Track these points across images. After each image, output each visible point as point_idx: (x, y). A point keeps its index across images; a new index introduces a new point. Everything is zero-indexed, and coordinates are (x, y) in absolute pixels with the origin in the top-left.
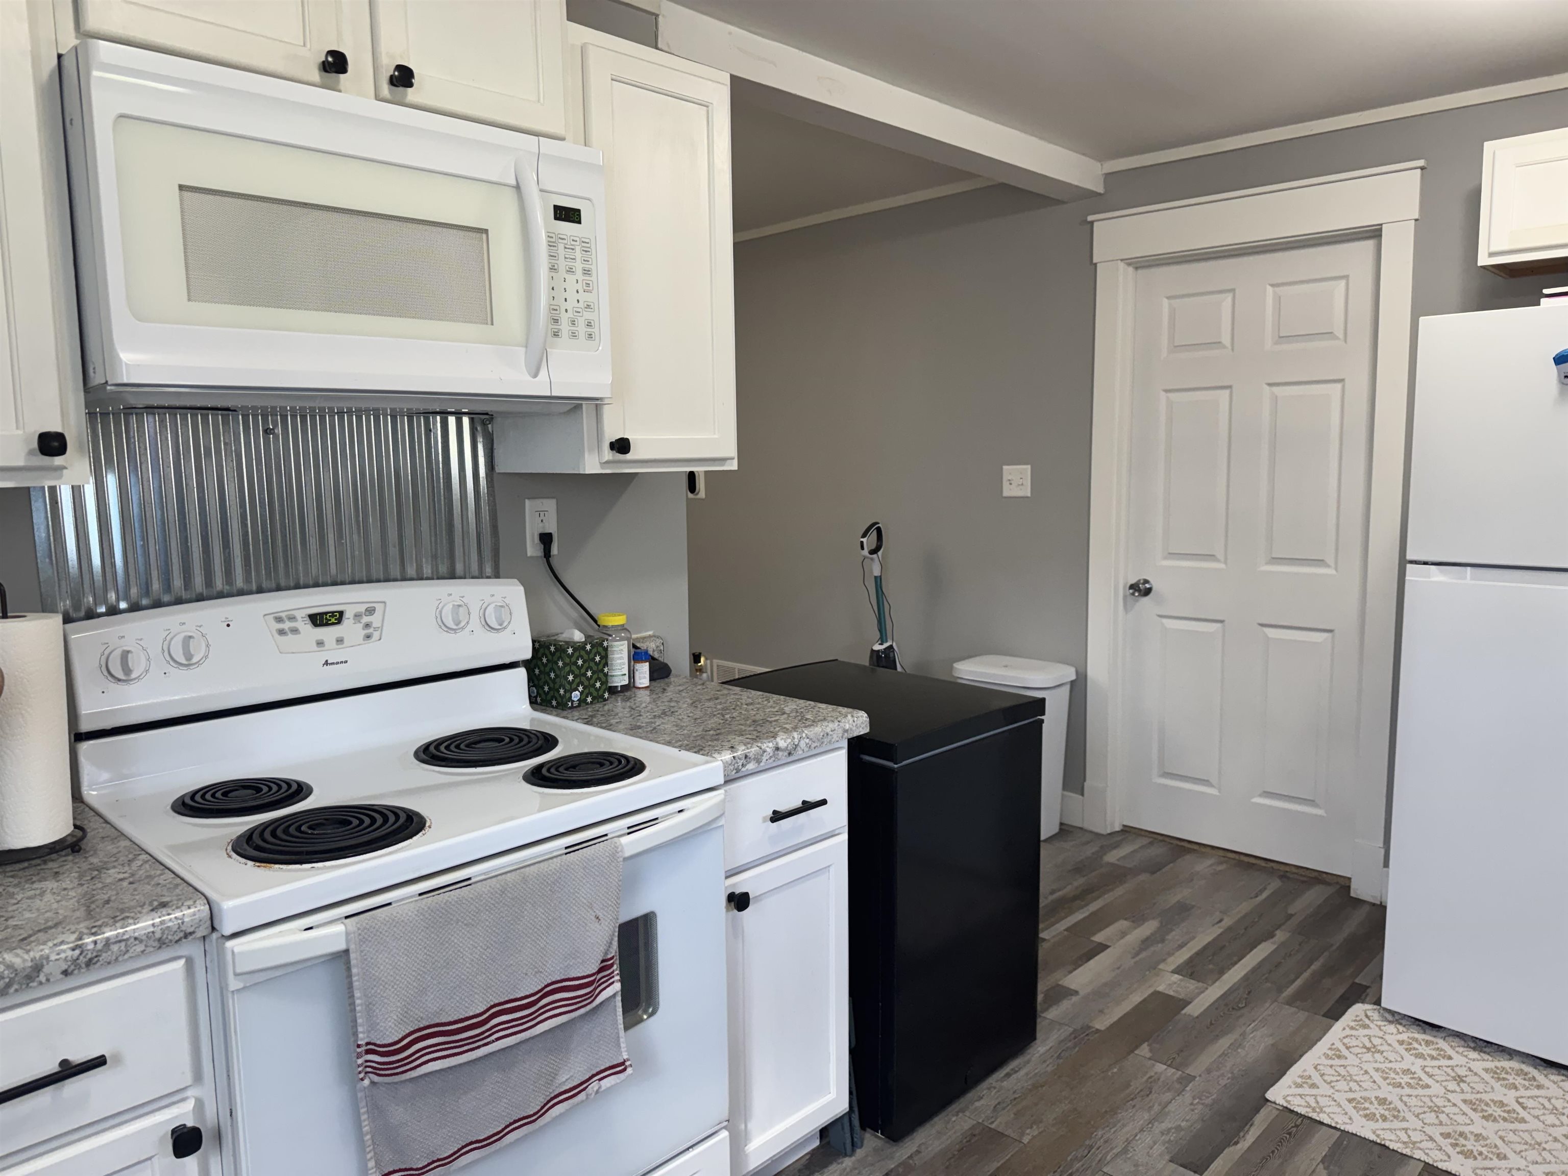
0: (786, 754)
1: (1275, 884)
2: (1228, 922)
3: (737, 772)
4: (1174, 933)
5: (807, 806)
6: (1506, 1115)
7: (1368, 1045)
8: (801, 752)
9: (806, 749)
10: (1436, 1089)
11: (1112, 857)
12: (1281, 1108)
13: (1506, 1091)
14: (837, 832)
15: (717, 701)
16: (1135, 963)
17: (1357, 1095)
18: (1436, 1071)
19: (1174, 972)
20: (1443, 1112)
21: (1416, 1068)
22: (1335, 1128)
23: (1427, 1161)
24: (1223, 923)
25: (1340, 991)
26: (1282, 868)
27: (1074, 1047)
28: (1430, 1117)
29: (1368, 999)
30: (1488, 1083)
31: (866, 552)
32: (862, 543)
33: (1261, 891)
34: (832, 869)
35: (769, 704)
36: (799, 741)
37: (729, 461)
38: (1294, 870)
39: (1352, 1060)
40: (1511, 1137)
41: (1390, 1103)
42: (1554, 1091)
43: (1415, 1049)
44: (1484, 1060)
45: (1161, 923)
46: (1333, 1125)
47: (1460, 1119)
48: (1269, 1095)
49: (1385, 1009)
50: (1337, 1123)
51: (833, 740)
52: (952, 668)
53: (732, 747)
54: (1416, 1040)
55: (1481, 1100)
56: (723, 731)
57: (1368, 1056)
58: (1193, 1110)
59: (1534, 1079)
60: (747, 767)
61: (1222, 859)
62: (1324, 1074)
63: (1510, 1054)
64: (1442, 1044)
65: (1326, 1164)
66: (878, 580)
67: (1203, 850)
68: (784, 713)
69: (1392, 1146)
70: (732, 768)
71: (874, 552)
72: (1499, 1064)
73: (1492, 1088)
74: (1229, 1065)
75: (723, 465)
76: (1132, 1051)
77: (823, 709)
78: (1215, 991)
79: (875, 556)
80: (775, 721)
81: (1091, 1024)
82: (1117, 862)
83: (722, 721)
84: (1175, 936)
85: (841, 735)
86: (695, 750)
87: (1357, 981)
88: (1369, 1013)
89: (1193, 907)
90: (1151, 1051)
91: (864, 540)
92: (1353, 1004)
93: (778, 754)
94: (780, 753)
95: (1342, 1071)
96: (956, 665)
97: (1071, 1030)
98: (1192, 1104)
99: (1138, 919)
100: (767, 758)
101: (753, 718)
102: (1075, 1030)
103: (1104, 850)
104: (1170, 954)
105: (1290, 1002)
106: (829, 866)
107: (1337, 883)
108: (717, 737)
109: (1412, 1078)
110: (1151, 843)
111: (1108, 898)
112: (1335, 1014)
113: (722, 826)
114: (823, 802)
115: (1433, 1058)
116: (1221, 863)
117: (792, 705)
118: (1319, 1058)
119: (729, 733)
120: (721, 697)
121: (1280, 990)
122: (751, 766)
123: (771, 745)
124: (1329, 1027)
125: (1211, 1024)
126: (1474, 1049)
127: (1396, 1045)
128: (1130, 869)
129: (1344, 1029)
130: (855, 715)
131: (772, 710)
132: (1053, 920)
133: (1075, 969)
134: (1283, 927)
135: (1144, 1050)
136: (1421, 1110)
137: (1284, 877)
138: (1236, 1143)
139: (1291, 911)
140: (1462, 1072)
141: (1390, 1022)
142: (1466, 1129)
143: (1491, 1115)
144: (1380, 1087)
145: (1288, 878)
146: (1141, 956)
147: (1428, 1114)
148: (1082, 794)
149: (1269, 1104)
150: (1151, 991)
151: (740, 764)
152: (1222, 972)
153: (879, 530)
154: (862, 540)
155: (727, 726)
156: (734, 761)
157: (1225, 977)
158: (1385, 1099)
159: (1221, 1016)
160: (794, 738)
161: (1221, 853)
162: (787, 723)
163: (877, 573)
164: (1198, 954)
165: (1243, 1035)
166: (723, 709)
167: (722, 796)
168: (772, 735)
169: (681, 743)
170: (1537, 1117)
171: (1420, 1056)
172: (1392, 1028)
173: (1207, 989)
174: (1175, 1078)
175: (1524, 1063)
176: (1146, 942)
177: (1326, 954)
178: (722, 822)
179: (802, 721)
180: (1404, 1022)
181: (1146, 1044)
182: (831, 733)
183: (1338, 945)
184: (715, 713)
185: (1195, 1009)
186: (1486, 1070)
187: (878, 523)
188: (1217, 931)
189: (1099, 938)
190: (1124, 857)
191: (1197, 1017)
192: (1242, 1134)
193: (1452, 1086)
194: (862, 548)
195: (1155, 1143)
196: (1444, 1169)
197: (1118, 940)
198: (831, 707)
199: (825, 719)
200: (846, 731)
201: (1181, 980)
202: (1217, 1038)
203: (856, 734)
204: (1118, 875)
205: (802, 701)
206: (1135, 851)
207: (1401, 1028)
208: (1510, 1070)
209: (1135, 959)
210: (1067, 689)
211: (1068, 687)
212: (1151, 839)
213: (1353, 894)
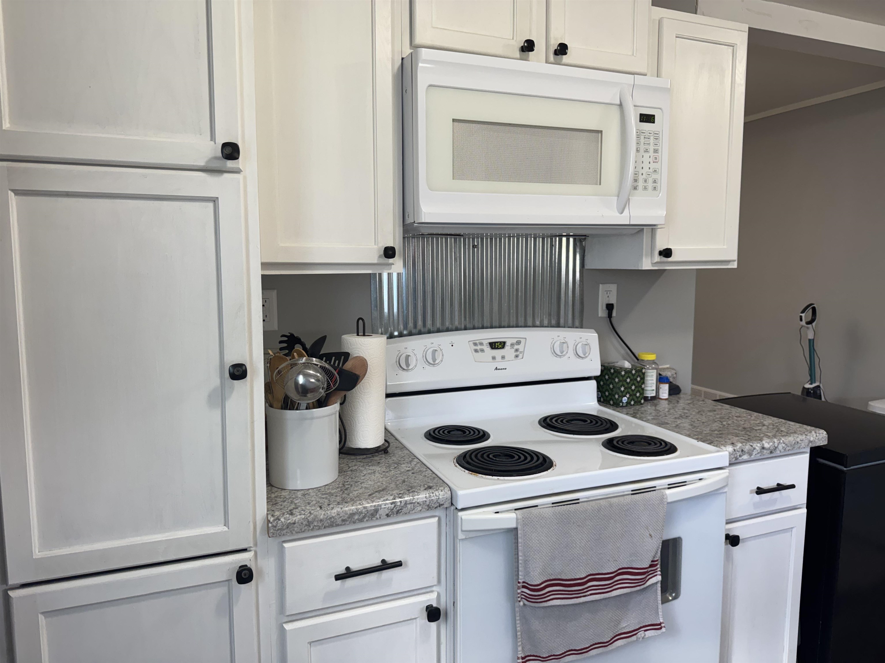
0: (769, 452)
3: (736, 460)
5: (780, 487)
8: (779, 452)
9: (782, 451)
14: (798, 507)
15: (715, 413)
31: (803, 323)
32: (801, 317)
34: (794, 530)
35: (752, 418)
36: (778, 445)
37: (731, 263)
51: (801, 447)
52: (867, 405)
53: (733, 444)
56: (724, 432)
60: (742, 457)
66: (811, 342)
68: (764, 425)
70: (733, 456)
71: (809, 323)
75: (727, 265)
77: (792, 425)
79: (810, 326)
80: (759, 430)
83: (722, 426)
85: (807, 444)
86: (708, 442)
91: (803, 315)
93: (763, 452)
94: (765, 451)
96: (870, 403)
100: (756, 453)
101: (743, 426)
106: (792, 528)
108: (720, 436)
113: (726, 492)
114: (793, 486)
117: (769, 420)
119: (728, 434)
120: (717, 410)
122: (745, 457)
123: (759, 445)
130: (817, 432)
131: (755, 422)
151: (738, 455)
153: (814, 309)
154: (801, 314)
155: (726, 429)
156: (735, 453)
160: (774, 442)
162: (768, 432)
163: (811, 336)
166: (720, 418)
167: (727, 474)
168: (759, 439)
169: (697, 437)
178: (726, 490)
179: (778, 433)
182: (800, 442)
184: (716, 420)
187: (813, 304)
194: (801, 320)
198: (798, 425)
199: (795, 433)
200: (810, 442)
203: (818, 444)
205: (775, 419)
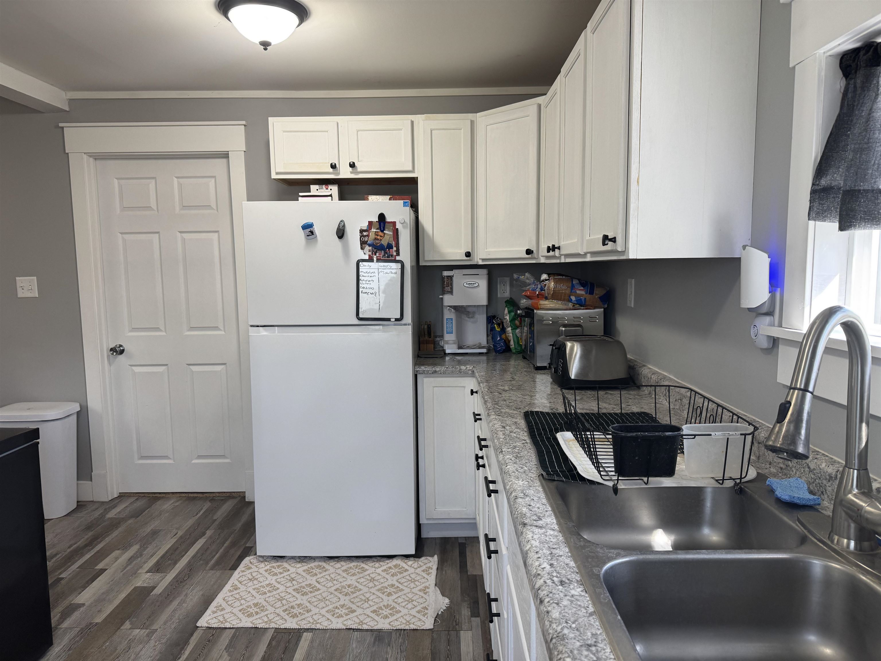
1: (207, 505)
2: (180, 533)
4: (148, 549)
6: (311, 590)
7: (250, 577)
10: (282, 588)
11: (112, 514)
12: (205, 628)
13: (311, 578)
16: (123, 574)
17: (244, 606)
18: (282, 579)
19: (147, 572)
20: (284, 599)
21: (273, 582)
22: (233, 628)
23: (276, 627)
24: (177, 535)
25: (239, 553)
26: (212, 495)
27: (81, 639)
28: (279, 604)
29: (252, 553)
30: (304, 577)
33: (200, 511)
38: (218, 495)
39: (242, 588)
40: (314, 599)
41: (260, 604)
42: (332, 570)
43: (273, 572)
44: (303, 566)
45: (141, 546)
46: (232, 627)
47: (291, 599)
48: (198, 624)
49: (259, 556)
50: (233, 625)
54: (273, 567)
55: (301, 587)
57: (251, 584)
58: (155, 650)
59: (324, 567)
61: (179, 498)
62: (228, 601)
63: (314, 559)
64: (285, 565)
65: (227, 650)
67: (167, 496)
69: (260, 626)
72: (309, 566)
73: (306, 579)
74: (177, 616)
76: (119, 628)
78: (170, 576)
81: (92, 622)
82: (115, 516)
84: (150, 550)
87: (247, 545)
88: (251, 561)
89: (160, 531)
90: (131, 624)
92: (245, 558)
95: (237, 596)
97: (79, 629)
98: (154, 646)
99: (126, 548)
102: (82, 629)
103: (107, 511)
104: (145, 563)
105: (212, 569)
107: (240, 496)
109: (270, 587)
110: (137, 499)
111: (108, 540)
112: (234, 568)
115: (281, 573)
116: (178, 501)
118: (226, 593)
121: (207, 563)
124: (231, 575)
125: (168, 595)
126: (299, 562)
127: (264, 573)
128: (123, 518)
129: (239, 573)
132: (69, 564)
133: (83, 591)
134: (211, 528)
135: (127, 625)
136: (273, 602)
137: (212, 500)
138: (179, 658)
139: (215, 518)
140: (293, 576)
141: (262, 562)
142: (294, 604)
143: (305, 593)
144: (255, 598)
145: (214, 500)
146: (128, 569)
147: (277, 603)
148: (91, 481)
149: (199, 628)
150: (133, 587)
152: (175, 563)
157: (177, 565)
158: (257, 603)
159: (174, 589)
161: (178, 495)
164: (162, 557)
165: (186, 595)
170: (324, 586)
171: (276, 574)
172: (262, 565)
173: (166, 575)
174: (145, 634)
175: (320, 561)
176: (131, 560)
177: (232, 536)
180: (268, 560)
181: (128, 620)
183: (238, 529)
185: (158, 591)
186: (304, 571)
188: (174, 540)
189: (100, 566)
190: (119, 512)
191: (160, 594)
192: (183, 652)
193: (289, 584)
196: (284, 628)
197: (113, 564)
201: (151, 576)
202: (171, 601)
204: (115, 524)
206: (127, 507)
207: (266, 563)
208: (314, 567)
209: (122, 573)
210: (75, 417)
211: (75, 416)
212: (137, 497)
213: (247, 500)
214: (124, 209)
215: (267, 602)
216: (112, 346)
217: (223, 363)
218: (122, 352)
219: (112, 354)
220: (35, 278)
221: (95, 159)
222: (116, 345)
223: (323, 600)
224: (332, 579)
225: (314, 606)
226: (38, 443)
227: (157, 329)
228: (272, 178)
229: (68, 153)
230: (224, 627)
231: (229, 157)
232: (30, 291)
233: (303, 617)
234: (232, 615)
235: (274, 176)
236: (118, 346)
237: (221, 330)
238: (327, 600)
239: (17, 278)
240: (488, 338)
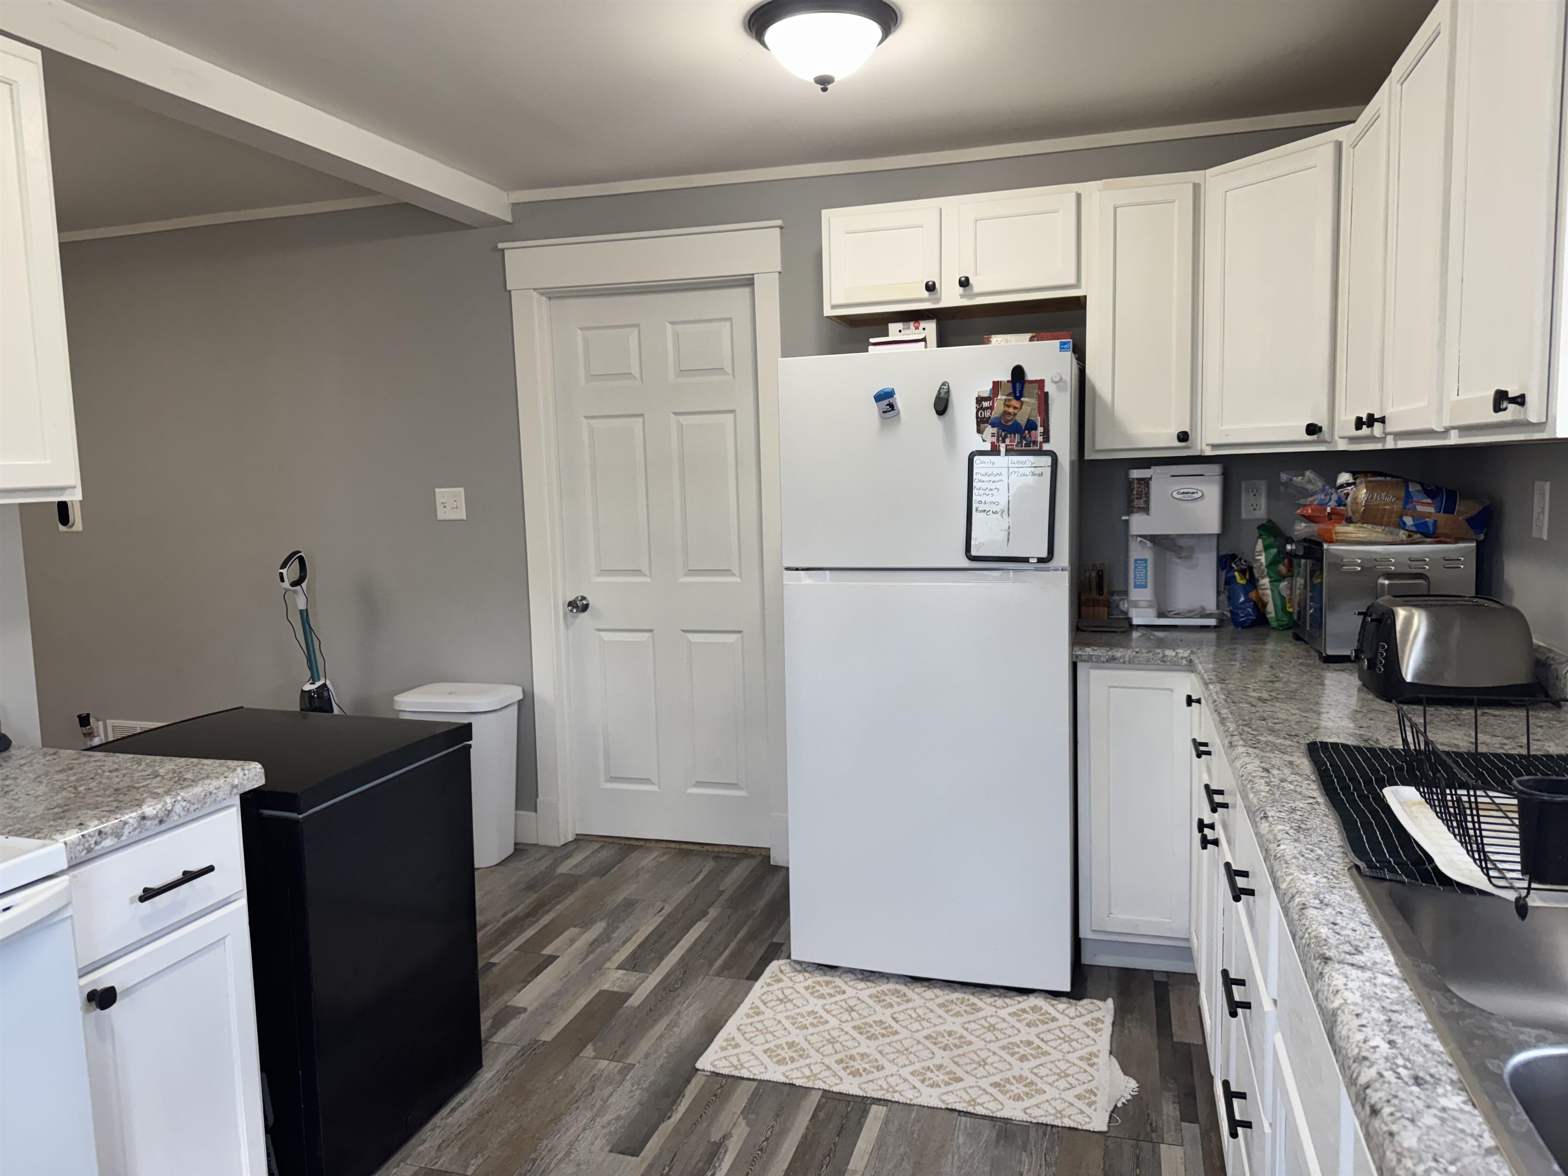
0: (156, 822)
1: (709, 865)
2: (668, 909)
3: (88, 852)
4: (619, 930)
5: (189, 877)
6: (884, 1031)
7: (781, 997)
8: (176, 818)
9: (183, 813)
10: (834, 1022)
11: (565, 868)
12: (709, 1074)
13: (884, 1010)
14: (233, 898)
15: (71, 772)
16: (583, 968)
17: (771, 1045)
18: (834, 1007)
19: (618, 968)
20: (838, 1041)
21: (819, 1009)
22: (753, 1080)
23: (825, 1088)
24: (664, 911)
25: (761, 952)
26: (716, 849)
27: (522, 1065)
28: (828, 1049)
29: (783, 955)
30: (871, 1007)
31: (287, 584)
32: (281, 574)
33: (698, 875)
34: (228, 940)
35: (140, 768)
36: (173, 806)
37: (68, 491)
38: (726, 849)
39: (768, 1013)
40: (888, 1049)
41: (797, 1045)
42: (919, 1001)
43: (818, 991)
44: (869, 988)
45: (608, 925)
46: (752, 1077)
47: (850, 1044)
48: (699, 1065)
49: (795, 962)
50: (755, 1074)
51: (219, 799)
52: (393, 700)
53: (81, 824)
54: (818, 983)
55: (866, 1024)
56: (72, 806)
57: (781, 1007)
58: (632, 1097)
59: (905, 995)
60: (102, 845)
61: (666, 850)
62: (745, 1033)
63: (888, 978)
64: (838, 981)
65: (745, 1115)
66: (304, 615)
67: (648, 844)
68: (158, 776)
69: (798, 1082)
70: (80, 848)
71: (295, 584)
72: (879, 989)
73: (875, 1011)
74: (665, 1046)
75: (61, 495)
76: (578, 1055)
77: (208, 765)
78: (654, 979)
79: (298, 588)
80: (144, 786)
81: (538, 1038)
82: (569, 872)
83: (73, 795)
84: (621, 932)
85: (229, 792)
86: (29, 834)
87: (775, 940)
88: (782, 968)
89: (637, 901)
90: (595, 1050)
91: (284, 571)
92: (771, 962)
93: (145, 825)
94: (148, 823)
95: (760, 1026)
96: (397, 698)
97: (519, 1048)
98: (631, 1091)
99: (586, 925)
100: (131, 830)
101: (116, 786)
102: (523, 1048)
103: (557, 862)
104: (615, 952)
105: (718, 974)
106: (224, 938)
107: (761, 854)
108: (62, 815)
109: (815, 1018)
110: (602, 847)
111: (559, 908)
112: (755, 976)
113: (71, 916)
114: (210, 869)
115: (831, 996)
116: (664, 854)
117: (168, 765)
118: (742, 1018)
119: (80, 808)
120: (76, 766)
121: (711, 964)
122: (108, 843)
123: (134, 814)
124: (750, 988)
125: (651, 1010)
126: (862, 980)
127: (803, 991)
128: (581, 876)
129: (762, 987)
130: (246, 768)
131: (143, 773)
132: (503, 942)
133: (524, 987)
134: (715, 904)
135: (589, 1051)
136: (820, 1045)
137: (717, 857)
138: (670, 1117)
139: (722, 888)
140: (852, 1002)
141: (799, 972)
142: (854, 1052)
143: (873, 1035)
144: (789, 1033)
145: (721, 857)
146: (589, 959)
147: (826, 1047)
148: (536, 811)
149: (699, 1072)
150: (597, 991)
151: (93, 842)
152: (661, 959)
153: (301, 560)
154: (281, 571)
155: (80, 800)
156: (83, 840)
157: (664, 962)
158: (793, 1042)
159: (660, 1001)
160: (166, 803)
161: (664, 845)
162: (159, 787)
163: (302, 606)
164: (640, 946)
165: (678, 1013)
166: (77, 780)
167: (67, 883)
168: (137, 803)
169: (11, 828)
170: (906, 1027)
171: (822, 996)
172: (800, 977)
173: (648, 977)
174: (616, 1070)
175: (897, 983)
176: (594, 945)
177: (750, 922)
178: (67, 913)
179: (180, 781)
180: (809, 969)
181: (590, 1044)
182: (215, 791)
183: (759, 910)
184: (65, 787)
185: (635, 1001)
186: (870, 997)
187: (300, 552)
188: (658, 920)
189: (548, 951)
190: (576, 866)
191: (639, 1006)
192: (674, 1108)
193: (845, 1017)
194: (282, 580)
195: (596, 1139)
196: (838, 1091)
197: (566, 949)
198: (218, 762)
199: (208, 777)
200: (236, 786)
201: (624, 974)
202: (655, 1021)
203: (248, 788)
204: (570, 884)
205: (183, 759)
206: (586, 858)
207: (807, 975)
208: (887, 992)
209: (583, 964)
210: (515, 709)
211: (515, 707)
212: (602, 843)
213: (772, 863)
214: (593, 377)
215: (809, 1043)
216: (571, 598)
217: (737, 629)
218: (585, 608)
219: (571, 611)
220: (462, 489)
221: (550, 298)
222: (577, 597)
223: (905, 1052)
224: (920, 1016)
225: (890, 1061)
226: (470, 746)
227: (638, 572)
228: (825, 315)
229: (510, 291)
230: (739, 1075)
231: (753, 284)
232: (455, 510)
233: (870, 1077)
234: (753, 1057)
235: (828, 312)
236: (579, 598)
237: (734, 575)
238: (911, 1053)
239: (437, 490)
240: (1220, 598)
